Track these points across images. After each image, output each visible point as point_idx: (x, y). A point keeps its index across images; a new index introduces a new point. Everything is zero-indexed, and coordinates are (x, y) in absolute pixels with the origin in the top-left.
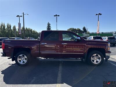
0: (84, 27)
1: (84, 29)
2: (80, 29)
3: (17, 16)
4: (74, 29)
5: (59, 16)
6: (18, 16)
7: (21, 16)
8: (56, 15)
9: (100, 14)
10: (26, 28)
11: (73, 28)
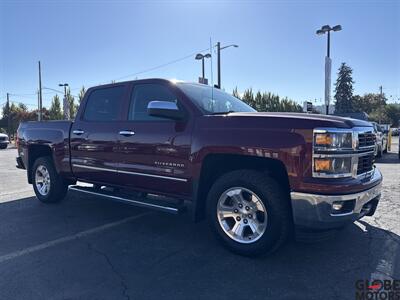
3: (197, 58)
5: (337, 28)
6: (199, 57)
7: (209, 56)
8: (326, 29)
10: (259, 95)
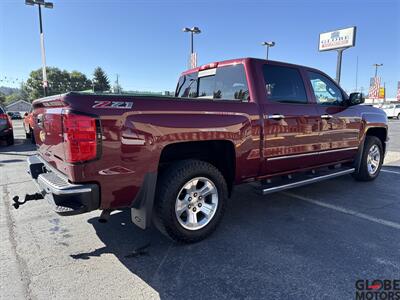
0: (100, 69)
1: (100, 75)
2: (84, 76)
4: (59, 72)
9: (197, 30)
11: (53, 70)
